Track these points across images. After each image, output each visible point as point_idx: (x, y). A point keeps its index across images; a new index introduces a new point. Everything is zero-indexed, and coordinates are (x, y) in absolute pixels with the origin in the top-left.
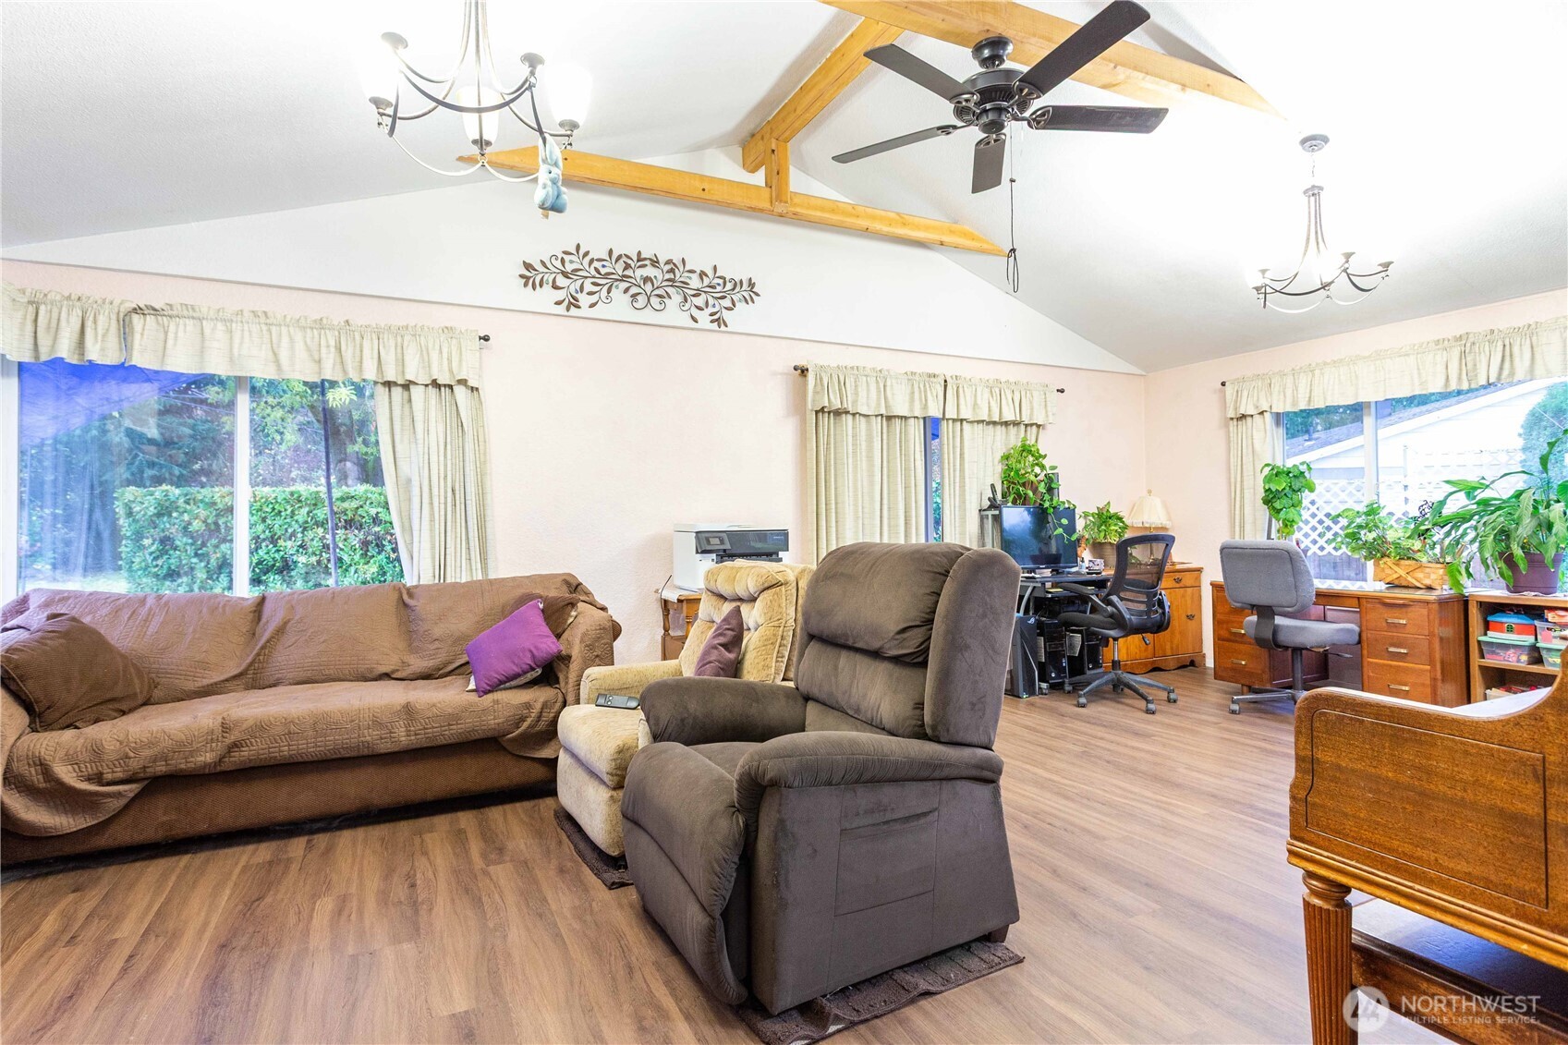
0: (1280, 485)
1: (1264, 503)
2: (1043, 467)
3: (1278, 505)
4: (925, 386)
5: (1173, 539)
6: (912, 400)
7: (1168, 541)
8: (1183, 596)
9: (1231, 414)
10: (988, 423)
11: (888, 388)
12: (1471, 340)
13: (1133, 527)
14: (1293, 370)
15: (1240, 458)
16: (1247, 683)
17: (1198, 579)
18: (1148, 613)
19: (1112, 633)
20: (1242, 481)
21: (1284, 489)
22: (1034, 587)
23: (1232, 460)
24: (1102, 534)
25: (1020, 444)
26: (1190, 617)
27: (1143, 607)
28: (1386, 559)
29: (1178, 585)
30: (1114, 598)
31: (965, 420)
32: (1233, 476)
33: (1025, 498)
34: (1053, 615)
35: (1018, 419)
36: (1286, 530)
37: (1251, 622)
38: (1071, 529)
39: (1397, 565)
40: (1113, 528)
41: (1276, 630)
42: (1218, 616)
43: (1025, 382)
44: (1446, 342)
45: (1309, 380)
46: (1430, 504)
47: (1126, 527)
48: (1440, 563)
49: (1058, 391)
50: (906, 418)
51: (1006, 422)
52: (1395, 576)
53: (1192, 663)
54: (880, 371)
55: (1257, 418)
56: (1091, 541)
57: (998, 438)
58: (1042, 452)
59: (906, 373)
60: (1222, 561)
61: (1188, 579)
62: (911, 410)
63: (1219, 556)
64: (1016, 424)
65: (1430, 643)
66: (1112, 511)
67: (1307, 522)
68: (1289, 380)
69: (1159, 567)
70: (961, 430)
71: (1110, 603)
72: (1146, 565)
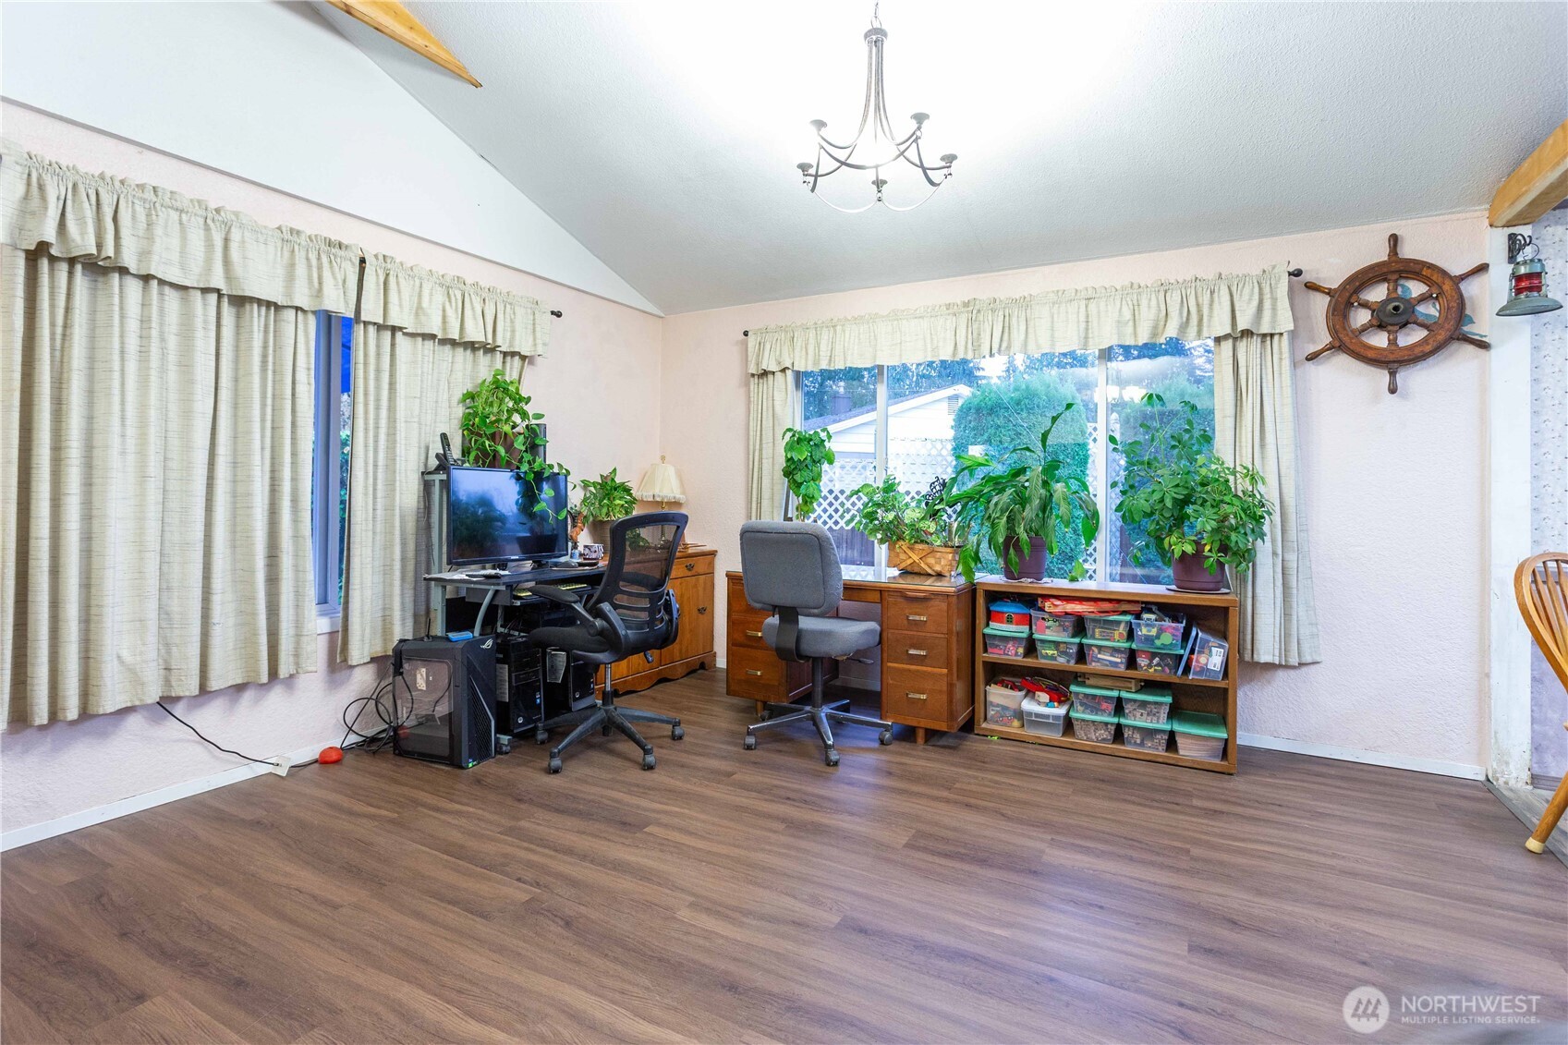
0: (802, 454)
1: (784, 475)
2: (524, 415)
3: (798, 478)
4: (319, 258)
5: (685, 519)
6: (290, 277)
7: (680, 521)
8: (695, 586)
9: (753, 370)
10: (444, 342)
11: (234, 246)
12: (977, 307)
13: (642, 500)
14: (816, 324)
15: (759, 422)
16: (762, 698)
17: (711, 565)
18: (651, 623)
19: (601, 657)
20: (761, 450)
21: (806, 459)
22: (497, 592)
23: (751, 424)
24: (605, 510)
25: (490, 379)
26: (702, 611)
27: (644, 616)
28: (901, 542)
29: (689, 573)
30: (606, 607)
31: (401, 329)
32: (751, 443)
33: (494, 456)
34: (528, 626)
35: (490, 341)
36: (805, 509)
37: (771, 626)
38: (560, 501)
39: (911, 549)
40: (618, 502)
41: (800, 635)
42: (734, 616)
43: (505, 291)
44: (956, 307)
45: (831, 336)
46: (941, 481)
47: (634, 501)
48: (949, 547)
49: (553, 313)
50: (278, 307)
51: (473, 343)
52: (909, 561)
53: (702, 666)
54: (218, 211)
55: (779, 375)
56: (591, 519)
57: (459, 366)
58: (524, 394)
59: (279, 228)
60: (742, 549)
61: (701, 566)
62: (289, 294)
63: (739, 542)
64: (490, 350)
65: (948, 641)
66: (618, 480)
67: (825, 498)
68: (812, 334)
69: (670, 551)
70: (393, 345)
71: (599, 614)
72: (656, 548)
